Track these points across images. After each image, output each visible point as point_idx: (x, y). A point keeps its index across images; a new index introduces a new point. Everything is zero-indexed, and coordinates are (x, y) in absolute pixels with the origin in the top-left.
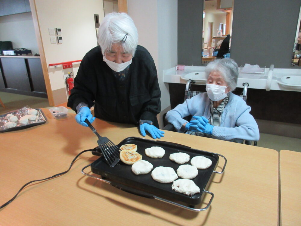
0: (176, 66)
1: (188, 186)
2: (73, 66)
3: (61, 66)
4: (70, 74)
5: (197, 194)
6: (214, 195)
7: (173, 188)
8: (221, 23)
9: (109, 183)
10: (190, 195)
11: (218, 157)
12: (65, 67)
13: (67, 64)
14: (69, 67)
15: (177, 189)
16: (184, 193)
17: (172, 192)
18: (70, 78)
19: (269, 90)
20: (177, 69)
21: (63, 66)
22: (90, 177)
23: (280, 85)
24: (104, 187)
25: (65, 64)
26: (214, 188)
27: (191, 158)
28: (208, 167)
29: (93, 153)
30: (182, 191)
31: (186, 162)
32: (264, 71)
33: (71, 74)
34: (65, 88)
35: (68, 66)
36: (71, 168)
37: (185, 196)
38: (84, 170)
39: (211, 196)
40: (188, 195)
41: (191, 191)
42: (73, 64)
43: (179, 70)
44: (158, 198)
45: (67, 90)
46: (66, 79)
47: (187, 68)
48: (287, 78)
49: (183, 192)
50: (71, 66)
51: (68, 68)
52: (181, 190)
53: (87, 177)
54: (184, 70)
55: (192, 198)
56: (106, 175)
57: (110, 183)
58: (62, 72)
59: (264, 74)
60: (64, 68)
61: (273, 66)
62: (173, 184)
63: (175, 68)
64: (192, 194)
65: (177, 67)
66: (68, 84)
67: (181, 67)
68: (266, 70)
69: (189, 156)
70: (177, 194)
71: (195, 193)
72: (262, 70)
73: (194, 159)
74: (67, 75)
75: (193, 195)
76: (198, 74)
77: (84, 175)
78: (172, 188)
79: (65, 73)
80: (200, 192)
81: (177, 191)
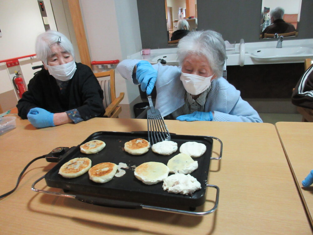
0: (141, 50)
1: (186, 183)
2: (20, 63)
3: (4, 64)
4: (17, 73)
5: (198, 191)
6: (219, 189)
7: (165, 188)
8: (180, 7)
9: (74, 198)
10: (189, 194)
11: (212, 140)
12: (9, 65)
13: (12, 61)
14: (15, 65)
15: (171, 189)
16: (181, 193)
17: (165, 195)
18: (18, 78)
19: (243, 65)
20: (143, 54)
21: (7, 64)
22: (46, 194)
23: (253, 59)
24: (69, 204)
25: (9, 62)
26: (213, 179)
27: (179, 146)
28: (203, 154)
29: (48, 160)
30: (178, 191)
31: (174, 152)
32: (234, 47)
33: (19, 73)
34: (13, 90)
35: (13, 64)
36: (20, 185)
37: (182, 197)
38: (36, 186)
39: (216, 189)
40: (187, 194)
41: (189, 189)
42: (19, 60)
43: (145, 55)
44: (146, 207)
45: (17, 92)
46: (13, 80)
47: (153, 52)
48: (258, 52)
49: (180, 191)
50: (17, 63)
51: (13, 66)
52: (176, 190)
53: (41, 194)
54: (150, 54)
55: (193, 197)
56: (68, 186)
57: (76, 197)
58: (6, 71)
59: (235, 50)
60: (8, 67)
61: (242, 40)
62: (164, 184)
63: (139, 52)
64: (191, 193)
65: (143, 52)
66: (17, 85)
67: (147, 51)
68: (237, 45)
69: (176, 144)
70: (172, 195)
71: (195, 191)
72: (233, 46)
73: (183, 146)
74: (14, 75)
75: (193, 193)
76: (166, 57)
77: (36, 193)
78: (163, 188)
79: (11, 73)
80: (201, 188)
81: (170, 191)
